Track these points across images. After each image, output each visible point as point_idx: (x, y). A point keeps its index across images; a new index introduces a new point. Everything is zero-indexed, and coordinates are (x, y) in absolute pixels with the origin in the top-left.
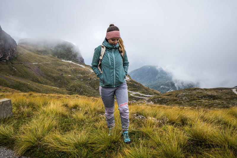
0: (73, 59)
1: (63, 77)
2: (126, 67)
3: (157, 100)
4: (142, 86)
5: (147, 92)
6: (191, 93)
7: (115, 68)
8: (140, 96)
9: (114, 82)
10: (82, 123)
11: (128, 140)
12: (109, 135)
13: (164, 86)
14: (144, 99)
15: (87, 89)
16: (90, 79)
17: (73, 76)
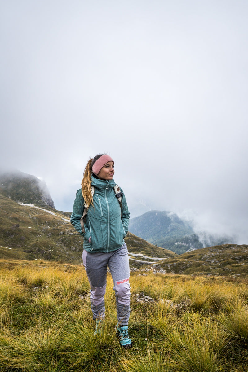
0: (37, 202)
1: (20, 231)
2: (126, 219)
3: (171, 266)
4: (147, 244)
5: (154, 253)
6: (223, 252)
7: (109, 221)
8: (143, 259)
9: (107, 244)
10: (50, 313)
11: (128, 341)
12: (95, 333)
13: (180, 243)
14: (150, 264)
15: (58, 250)
16: (63, 233)
17: (35, 229)
